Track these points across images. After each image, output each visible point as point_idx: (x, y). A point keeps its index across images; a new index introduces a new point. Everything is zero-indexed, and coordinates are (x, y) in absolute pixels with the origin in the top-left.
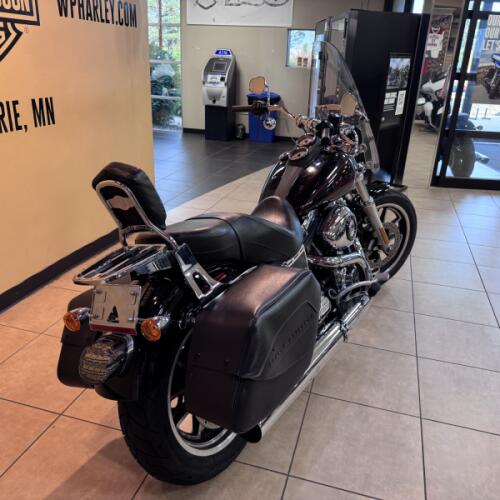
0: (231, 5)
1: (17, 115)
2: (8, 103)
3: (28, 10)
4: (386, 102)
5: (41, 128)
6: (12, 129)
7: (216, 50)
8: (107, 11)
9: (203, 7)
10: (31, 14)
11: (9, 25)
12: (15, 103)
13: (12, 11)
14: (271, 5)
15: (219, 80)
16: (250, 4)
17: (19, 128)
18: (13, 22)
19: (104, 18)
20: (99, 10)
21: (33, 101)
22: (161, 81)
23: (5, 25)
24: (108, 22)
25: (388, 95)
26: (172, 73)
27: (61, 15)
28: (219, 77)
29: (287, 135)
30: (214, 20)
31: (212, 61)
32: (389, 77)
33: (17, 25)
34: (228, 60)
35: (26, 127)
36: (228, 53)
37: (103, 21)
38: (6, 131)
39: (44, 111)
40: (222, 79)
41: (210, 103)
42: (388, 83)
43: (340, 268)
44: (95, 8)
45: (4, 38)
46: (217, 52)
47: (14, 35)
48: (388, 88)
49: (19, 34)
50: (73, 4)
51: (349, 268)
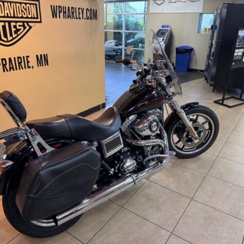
0: (172, 2)
1: (28, 62)
2: (24, 57)
3: (36, 16)
4: (235, 54)
5: (41, 68)
6: (25, 68)
7: (162, 26)
8: (79, 13)
9: (158, 4)
10: (37, 18)
11: (25, 24)
12: (28, 57)
13: (27, 18)
14: (192, 1)
15: (161, 40)
16: (181, 1)
17: (29, 67)
18: (27, 22)
19: (78, 17)
20: (75, 14)
21: (37, 56)
22: (139, 41)
23: (24, 24)
24: (80, 18)
25: (237, 51)
26: (144, 37)
27: (53, 17)
28: (162, 39)
29: (196, 68)
30: (163, 10)
31: (159, 31)
32: (238, 40)
33: (29, 24)
34: (167, 30)
35: (33, 67)
36: (168, 27)
37: (77, 18)
38: (22, 69)
39: (43, 60)
40: (163, 40)
41: (155, 52)
42: (237, 44)
43: (148, 146)
44: (73, 13)
45: (22, 30)
46: (163, 27)
47: (28, 28)
48: (237, 47)
49: (31, 27)
50: (60, 12)
51: (153, 147)
